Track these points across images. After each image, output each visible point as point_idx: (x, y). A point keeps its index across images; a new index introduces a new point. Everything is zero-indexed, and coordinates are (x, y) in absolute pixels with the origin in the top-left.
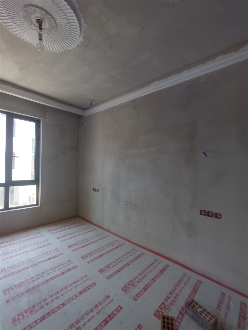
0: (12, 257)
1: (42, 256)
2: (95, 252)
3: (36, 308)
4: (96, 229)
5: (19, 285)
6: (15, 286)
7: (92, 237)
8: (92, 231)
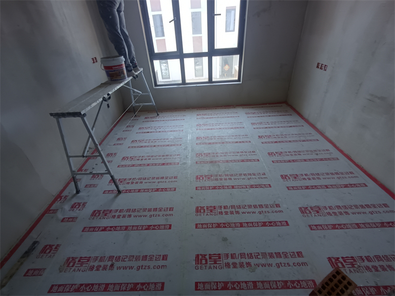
0: (209, 129)
1: (231, 137)
2: (288, 153)
3: (212, 178)
4: (303, 126)
5: (207, 155)
6: (204, 154)
7: (293, 134)
8: (296, 126)
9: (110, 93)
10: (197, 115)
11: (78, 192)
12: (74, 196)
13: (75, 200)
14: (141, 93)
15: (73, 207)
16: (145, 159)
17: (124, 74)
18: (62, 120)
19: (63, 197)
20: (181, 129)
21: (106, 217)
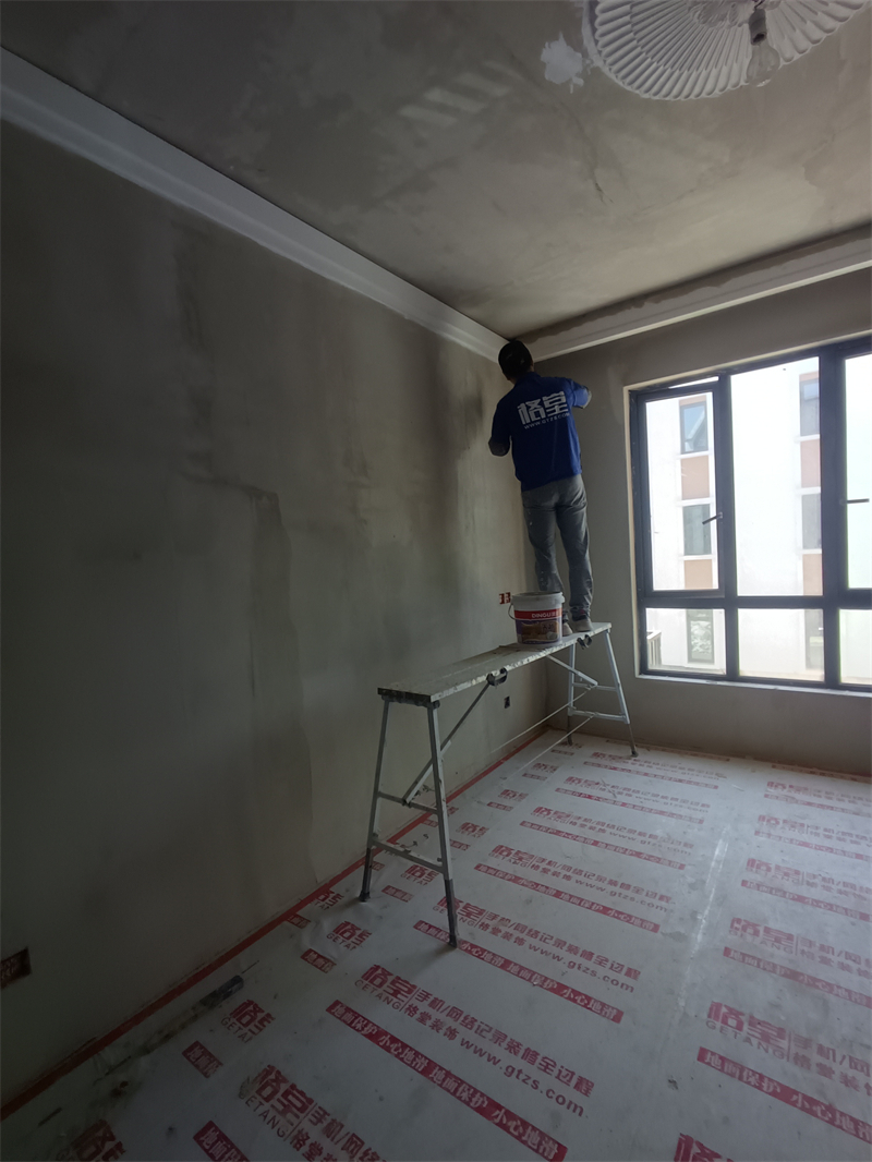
0: (805, 844)
3: (784, 1044)
5: (780, 938)
6: (767, 930)
9: (508, 668)
10: (771, 784)
11: (364, 896)
12: (353, 902)
13: (349, 916)
14: (596, 683)
15: (340, 930)
16: (555, 874)
17: (555, 631)
19: (332, 895)
20: (699, 815)
21: (395, 1000)
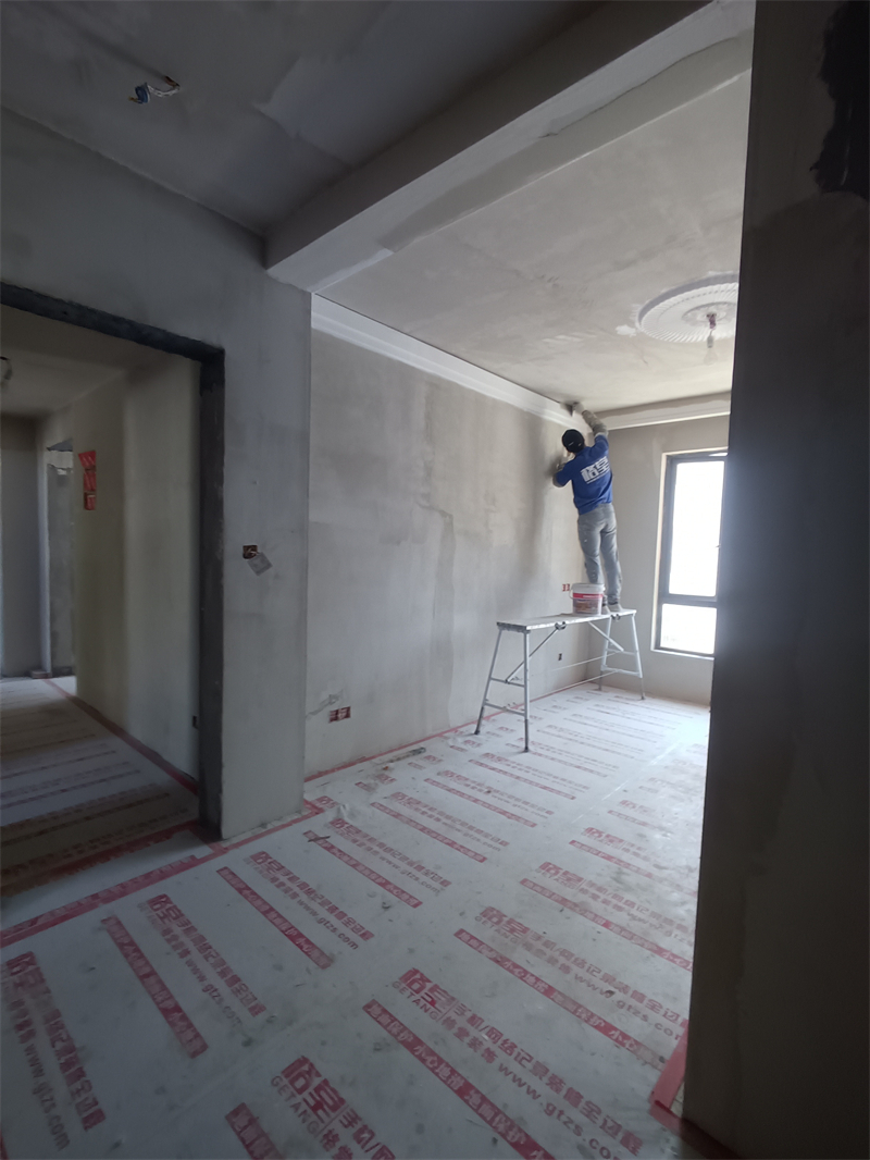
9: (567, 622)
11: (477, 732)
12: (471, 735)
13: (470, 738)
14: (622, 649)
16: (581, 737)
17: (596, 607)
18: (505, 632)
19: (459, 732)
21: (500, 762)
